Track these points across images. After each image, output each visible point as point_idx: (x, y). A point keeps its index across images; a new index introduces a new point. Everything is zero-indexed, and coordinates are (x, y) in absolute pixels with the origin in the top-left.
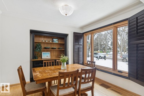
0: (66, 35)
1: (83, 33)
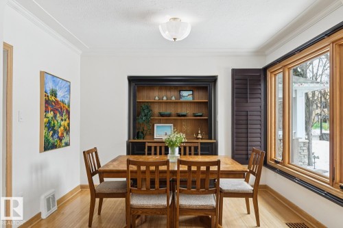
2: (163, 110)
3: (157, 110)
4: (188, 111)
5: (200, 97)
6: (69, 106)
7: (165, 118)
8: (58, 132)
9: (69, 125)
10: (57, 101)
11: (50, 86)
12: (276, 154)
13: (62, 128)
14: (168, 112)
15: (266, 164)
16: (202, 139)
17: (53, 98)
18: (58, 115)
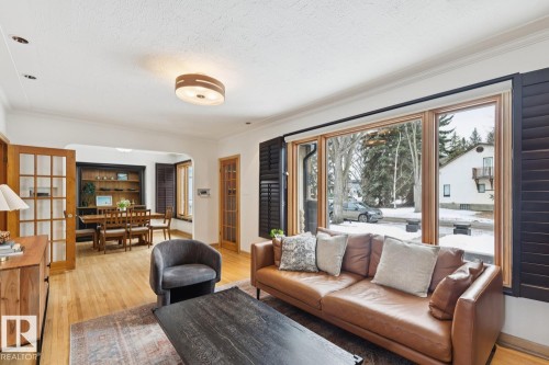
0: (143, 168)
1: (176, 165)
2: (103, 186)
3: (98, 186)
4: (123, 187)
5: (133, 178)
7: (104, 191)
12: (181, 211)
14: (108, 187)
15: (176, 217)
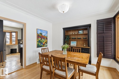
3: (71, 37)
4: (81, 37)
5: (86, 32)
6: (47, 37)
8: (43, 43)
9: (47, 41)
10: (43, 36)
11: (39, 32)
13: (44, 42)
16: (86, 46)
17: (41, 35)
18: (43, 39)
